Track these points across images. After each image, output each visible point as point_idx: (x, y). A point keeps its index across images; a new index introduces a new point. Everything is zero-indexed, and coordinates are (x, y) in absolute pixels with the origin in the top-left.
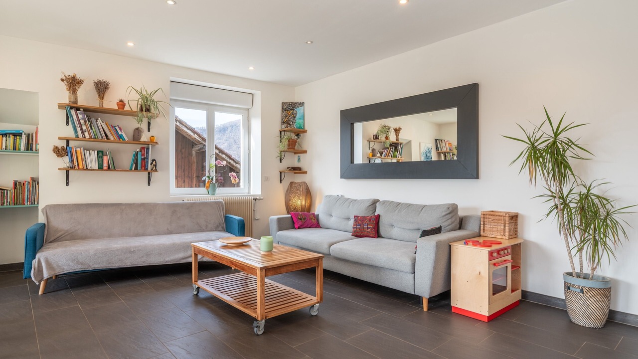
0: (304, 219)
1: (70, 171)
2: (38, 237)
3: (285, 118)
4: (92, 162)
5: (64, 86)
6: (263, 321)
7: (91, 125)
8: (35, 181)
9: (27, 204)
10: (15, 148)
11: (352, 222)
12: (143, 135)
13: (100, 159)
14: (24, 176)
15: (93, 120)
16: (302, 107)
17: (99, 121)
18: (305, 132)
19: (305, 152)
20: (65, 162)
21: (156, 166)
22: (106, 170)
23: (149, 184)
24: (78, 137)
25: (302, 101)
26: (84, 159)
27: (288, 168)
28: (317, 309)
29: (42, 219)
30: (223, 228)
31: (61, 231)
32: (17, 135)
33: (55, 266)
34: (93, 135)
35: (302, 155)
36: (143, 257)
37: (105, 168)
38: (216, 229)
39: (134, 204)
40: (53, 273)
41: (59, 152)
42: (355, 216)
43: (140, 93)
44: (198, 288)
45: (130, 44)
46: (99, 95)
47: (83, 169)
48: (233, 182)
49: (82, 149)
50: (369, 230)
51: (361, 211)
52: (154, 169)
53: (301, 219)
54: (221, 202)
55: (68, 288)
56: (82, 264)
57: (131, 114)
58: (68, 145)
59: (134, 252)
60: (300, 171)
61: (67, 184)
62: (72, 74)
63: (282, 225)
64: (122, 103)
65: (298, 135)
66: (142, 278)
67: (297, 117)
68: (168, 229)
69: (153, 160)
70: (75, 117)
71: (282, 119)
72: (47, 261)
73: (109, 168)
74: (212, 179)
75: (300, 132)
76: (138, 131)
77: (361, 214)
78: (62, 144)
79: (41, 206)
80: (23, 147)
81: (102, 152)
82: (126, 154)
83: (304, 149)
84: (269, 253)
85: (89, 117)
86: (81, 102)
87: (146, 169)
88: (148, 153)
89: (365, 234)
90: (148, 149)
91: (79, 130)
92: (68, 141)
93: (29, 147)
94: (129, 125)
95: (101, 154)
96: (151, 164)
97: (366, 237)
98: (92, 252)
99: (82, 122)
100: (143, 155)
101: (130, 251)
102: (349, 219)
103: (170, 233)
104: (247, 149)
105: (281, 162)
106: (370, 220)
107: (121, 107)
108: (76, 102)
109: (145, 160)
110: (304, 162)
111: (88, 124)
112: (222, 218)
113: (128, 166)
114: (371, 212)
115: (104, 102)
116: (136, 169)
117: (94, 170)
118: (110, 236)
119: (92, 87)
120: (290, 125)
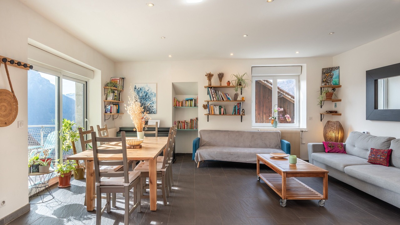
0: (333, 147)
1: (209, 116)
2: (197, 144)
3: (325, 79)
4: (217, 111)
5: (206, 78)
6: (285, 200)
7: (216, 95)
8: (197, 119)
9: (195, 129)
10: (191, 106)
11: (369, 153)
12: (238, 97)
13: (220, 110)
14: (194, 118)
15: (217, 92)
16: (338, 70)
17: (220, 92)
18: (340, 86)
19: (340, 100)
20: (206, 111)
21: (244, 112)
22: (222, 115)
23: (242, 121)
24: (211, 100)
25: (337, 66)
26: (214, 110)
27: (326, 111)
28: (323, 203)
29: (199, 136)
30: (279, 147)
31: (205, 142)
32: (191, 100)
33: (202, 156)
34: (217, 99)
35: (337, 103)
36: (236, 157)
37: (222, 114)
38: (276, 147)
39: (234, 131)
40: (202, 160)
41: (205, 107)
42: (371, 149)
43: (237, 77)
44: (260, 178)
45: (232, 54)
46: (220, 80)
47: (214, 115)
48: (288, 120)
49: (213, 105)
50: (381, 160)
51: (376, 145)
52: (243, 114)
53: (330, 147)
54: (279, 132)
55: (207, 167)
56: (212, 157)
57: (233, 87)
58: (208, 104)
59: (232, 154)
60: (336, 114)
61: (208, 121)
62: (209, 73)
63: (316, 149)
64: (229, 83)
65: (334, 89)
66: (236, 168)
67: (334, 77)
68: (249, 145)
69: (243, 110)
70: (210, 92)
71: (322, 80)
72: (200, 154)
73: (224, 114)
74: (275, 118)
75: (335, 87)
76: (236, 95)
77: (377, 147)
78: (206, 103)
79: (199, 131)
80: (193, 105)
81: (221, 106)
82: (231, 106)
83: (339, 98)
84: (294, 165)
85: (215, 91)
86: (213, 84)
87: (240, 114)
88: (240, 106)
89: (378, 162)
90: (240, 104)
91: (212, 97)
92: (208, 102)
93: (195, 105)
94: (232, 92)
95: (220, 107)
96: (242, 111)
97: (379, 164)
98: (216, 152)
99: (213, 93)
100: (238, 107)
101: (231, 154)
102: (367, 150)
103: (250, 147)
104: (298, 100)
105: (321, 107)
106: (383, 153)
107: (228, 84)
108: (211, 85)
109: (239, 110)
110: (339, 107)
111: (215, 94)
112: (279, 141)
113: (232, 113)
114: (386, 147)
115: (222, 83)
116: (235, 114)
117: (217, 115)
118: (224, 146)
119: (217, 76)
120: (328, 83)
